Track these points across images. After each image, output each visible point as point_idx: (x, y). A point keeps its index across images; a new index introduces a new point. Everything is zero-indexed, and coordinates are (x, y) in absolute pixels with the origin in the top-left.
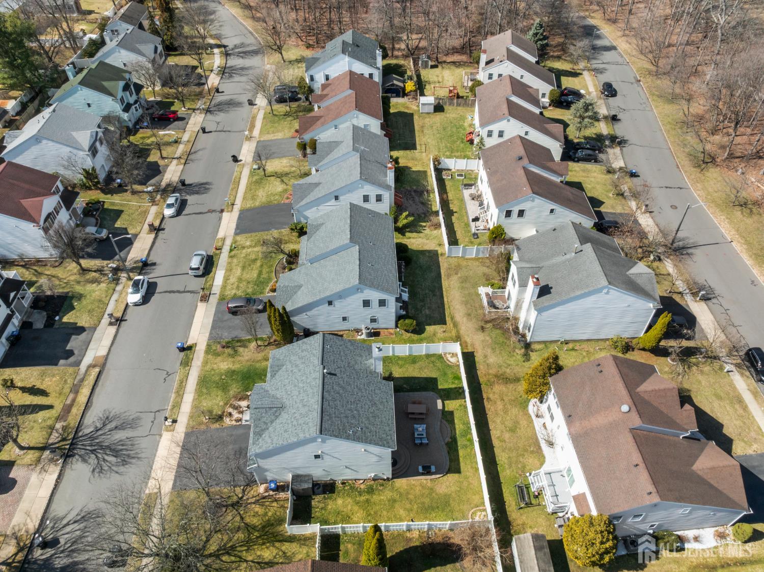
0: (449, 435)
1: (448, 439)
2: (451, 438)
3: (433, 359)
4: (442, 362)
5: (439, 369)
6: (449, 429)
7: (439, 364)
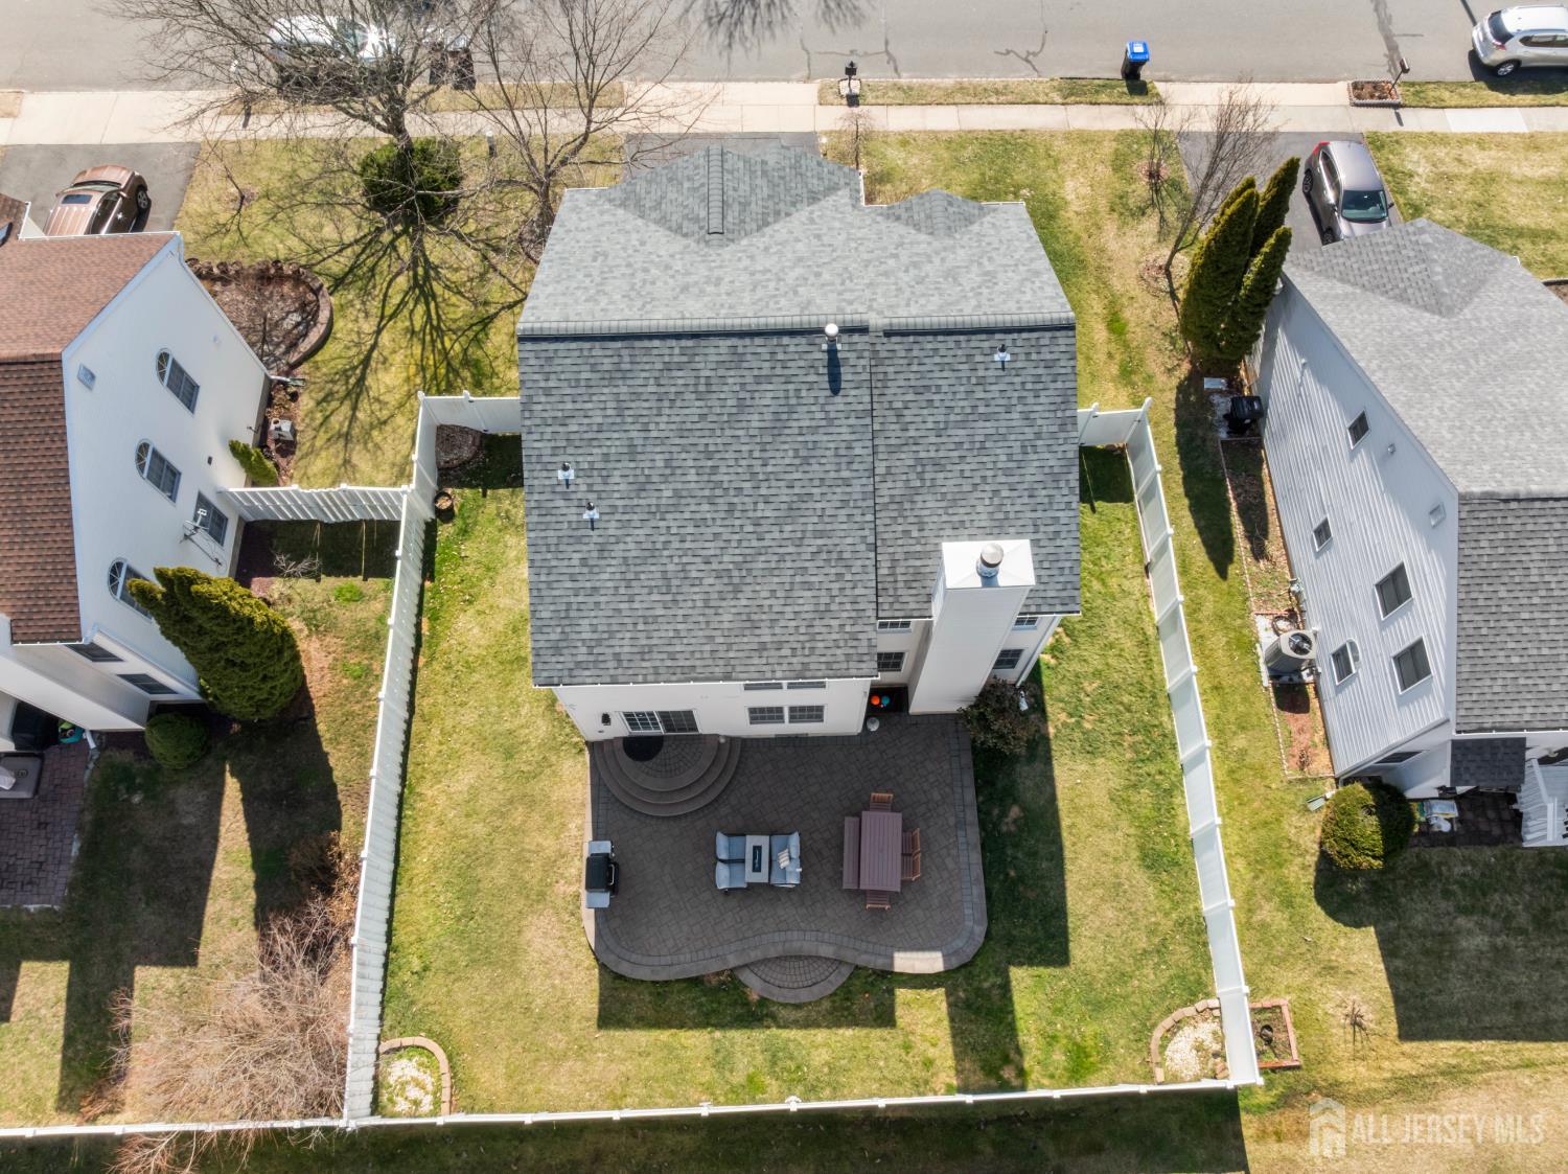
0: (777, 995)
1: (755, 987)
2: (763, 1002)
3: (1180, 952)
4: (1163, 993)
5: (1123, 977)
6: (804, 996)
7: (1150, 978)
